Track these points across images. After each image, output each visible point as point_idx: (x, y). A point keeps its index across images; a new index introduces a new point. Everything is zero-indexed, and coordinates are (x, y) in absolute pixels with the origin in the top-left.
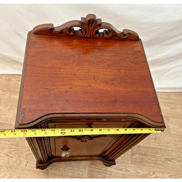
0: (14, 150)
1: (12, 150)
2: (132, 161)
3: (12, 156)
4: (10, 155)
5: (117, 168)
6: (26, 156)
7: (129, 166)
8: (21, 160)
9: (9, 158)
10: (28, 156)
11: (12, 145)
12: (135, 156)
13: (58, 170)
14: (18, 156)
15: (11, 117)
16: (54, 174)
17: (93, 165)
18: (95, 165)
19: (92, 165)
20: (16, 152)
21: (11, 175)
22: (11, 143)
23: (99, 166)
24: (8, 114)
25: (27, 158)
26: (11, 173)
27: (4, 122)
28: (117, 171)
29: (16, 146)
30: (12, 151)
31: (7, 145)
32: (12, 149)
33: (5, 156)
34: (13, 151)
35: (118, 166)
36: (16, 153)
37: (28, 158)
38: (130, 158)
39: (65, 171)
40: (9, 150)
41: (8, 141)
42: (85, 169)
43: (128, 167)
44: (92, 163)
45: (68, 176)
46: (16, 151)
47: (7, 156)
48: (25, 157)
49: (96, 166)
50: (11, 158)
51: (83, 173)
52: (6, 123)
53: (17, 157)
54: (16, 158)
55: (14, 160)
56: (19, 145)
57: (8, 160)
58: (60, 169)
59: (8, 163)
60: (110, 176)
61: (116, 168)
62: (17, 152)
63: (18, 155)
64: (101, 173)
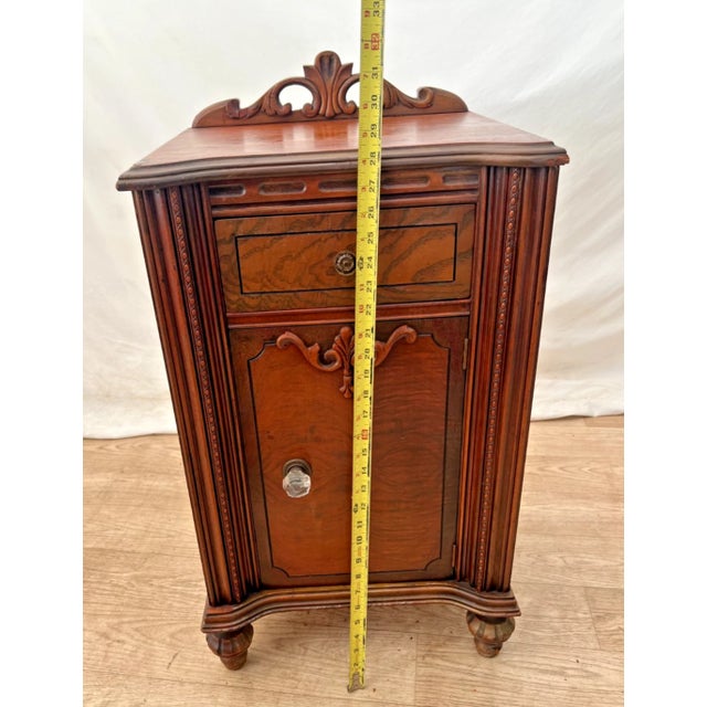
0: (133, 619)
1: (126, 619)
2: (600, 641)
3: (122, 637)
4: (114, 635)
5: (542, 667)
6: (172, 636)
7: (594, 660)
8: (155, 651)
9: (109, 645)
10: (179, 636)
11: (128, 605)
12: (610, 623)
13: (292, 678)
14: (143, 638)
15: (134, 533)
16: (274, 693)
17: (434, 656)
18: (442, 657)
19: (428, 659)
20: (137, 625)
21: (107, 699)
22: (125, 600)
23: (458, 660)
24: (127, 525)
25: (174, 641)
26: (110, 693)
27: (110, 547)
28: (540, 676)
29: (140, 608)
30: (123, 623)
31: (108, 607)
32: (125, 616)
33: (97, 637)
34: (129, 622)
35: (546, 662)
36: (137, 630)
37: (179, 643)
38: (592, 632)
39: (318, 682)
40: (116, 621)
41: (116, 596)
42: (402, 673)
43: (590, 662)
44: (430, 651)
45: (330, 698)
46: (138, 621)
47: (103, 639)
48: (168, 640)
49: (447, 661)
50: (116, 644)
51: (394, 686)
52: (119, 547)
53: (137, 640)
54: (134, 642)
55: (126, 650)
56: (150, 606)
57: (106, 652)
58: (297, 677)
59: (104, 661)
60: (516, 695)
61: (536, 669)
62: (143, 624)
63: (144, 635)
64: (473, 686)
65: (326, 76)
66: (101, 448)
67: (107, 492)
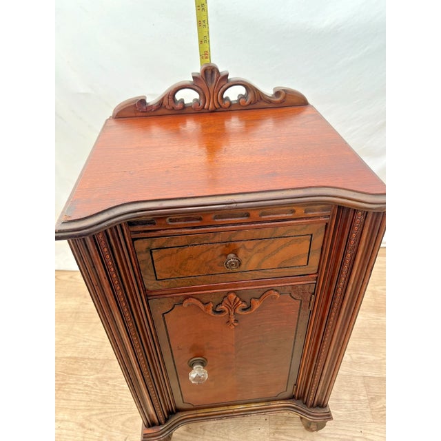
0: (98, 412)
1: (94, 413)
2: (373, 417)
3: (92, 426)
4: (87, 425)
6: (123, 424)
7: (370, 430)
8: (113, 436)
9: (85, 433)
10: (128, 423)
11: (95, 401)
12: (378, 403)
14: (105, 427)
15: (95, 344)
17: (280, 433)
18: (283, 433)
19: (276, 435)
20: (100, 417)
22: (93, 397)
23: (294, 435)
24: (91, 338)
25: (125, 428)
27: (81, 356)
29: (102, 403)
30: (93, 415)
31: (83, 403)
32: (93, 410)
33: (77, 427)
34: (97, 415)
35: (343, 433)
36: (101, 420)
37: (127, 429)
38: (369, 410)
40: (87, 414)
41: (87, 394)
43: (368, 432)
44: (277, 429)
46: (101, 414)
47: (81, 427)
48: (121, 427)
49: (288, 436)
50: (89, 432)
52: (86, 356)
53: (102, 428)
54: (100, 430)
55: (95, 436)
56: (108, 401)
57: (83, 437)
62: (104, 416)
63: (106, 424)
65: (209, 84)
66: (71, 277)
67: (77, 313)
